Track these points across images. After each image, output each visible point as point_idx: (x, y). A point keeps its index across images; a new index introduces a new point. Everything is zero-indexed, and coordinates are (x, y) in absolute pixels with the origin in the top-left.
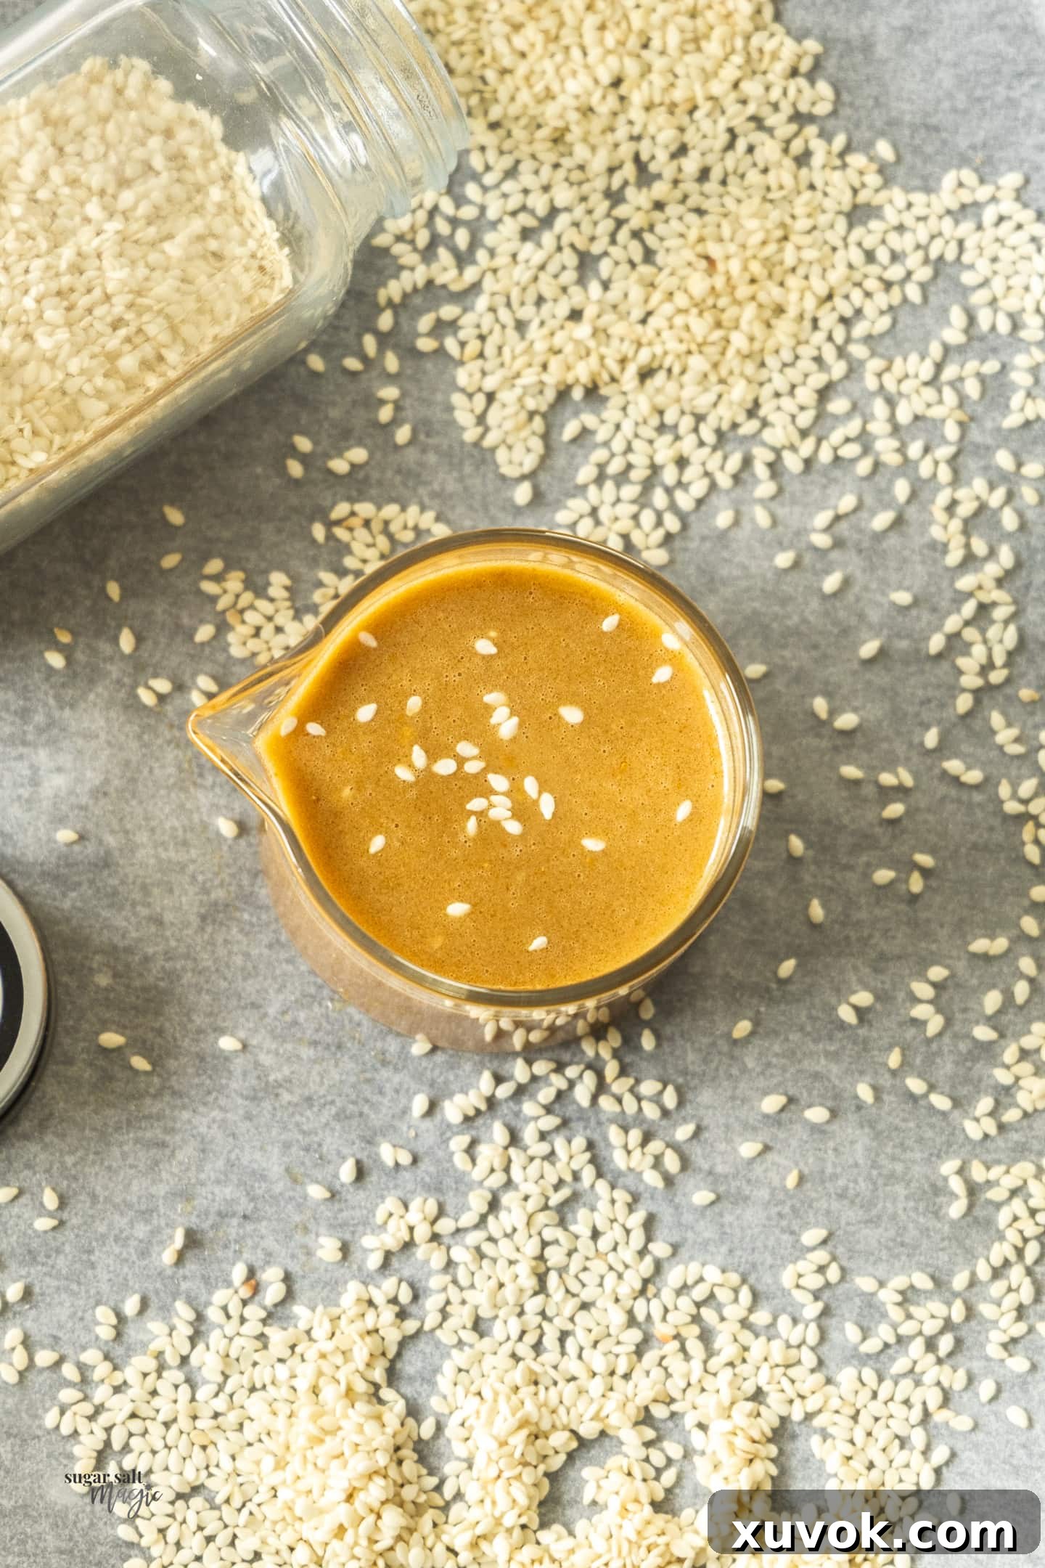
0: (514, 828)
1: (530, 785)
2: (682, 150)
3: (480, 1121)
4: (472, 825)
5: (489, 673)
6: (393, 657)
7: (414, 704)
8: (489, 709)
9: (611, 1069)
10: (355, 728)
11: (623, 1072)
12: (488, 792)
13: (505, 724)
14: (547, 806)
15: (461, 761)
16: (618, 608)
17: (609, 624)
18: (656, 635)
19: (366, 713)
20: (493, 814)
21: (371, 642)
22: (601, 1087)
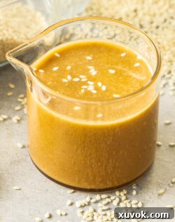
0: (95, 92)
1: (100, 84)
2: (152, 23)
3: (86, 207)
4: (83, 91)
5: (90, 63)
6: (64, 59)
7: (69, 68)
8: (89, 70)
9: (124, 198)
10: (52, 72)
11: (127, 199)
12: (88, 85)
13: (93, 72)
14: (104, 88)
15: (81, 79)
16: (126, 51)
17: (123, 55)
18: (136, 56)
19: (55, 69)
20: (89, 89)
21: (58, 55)
22: (120, 201)
